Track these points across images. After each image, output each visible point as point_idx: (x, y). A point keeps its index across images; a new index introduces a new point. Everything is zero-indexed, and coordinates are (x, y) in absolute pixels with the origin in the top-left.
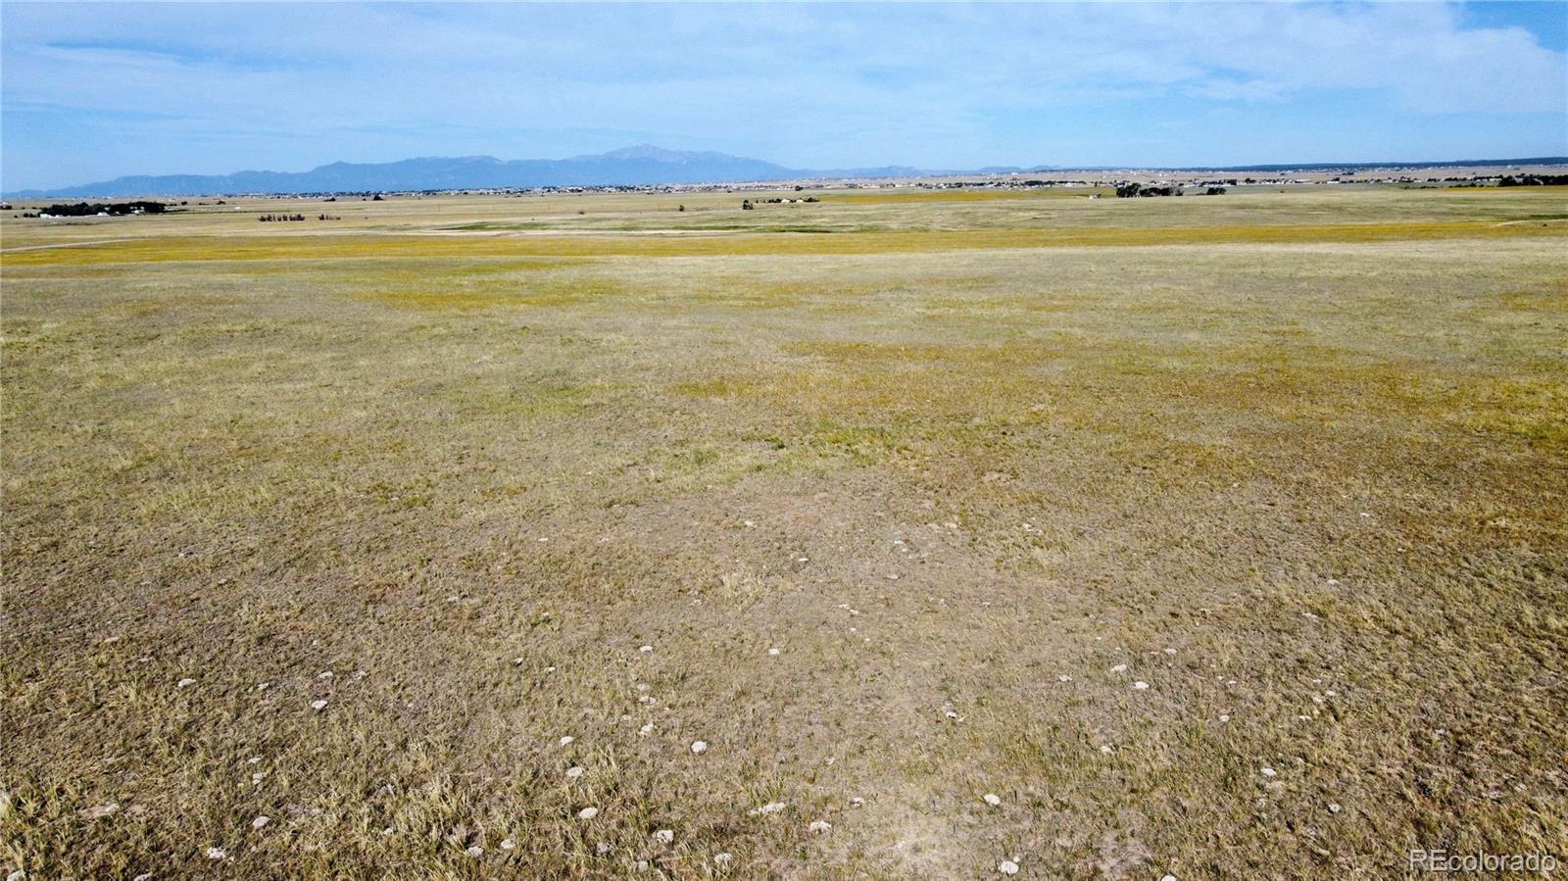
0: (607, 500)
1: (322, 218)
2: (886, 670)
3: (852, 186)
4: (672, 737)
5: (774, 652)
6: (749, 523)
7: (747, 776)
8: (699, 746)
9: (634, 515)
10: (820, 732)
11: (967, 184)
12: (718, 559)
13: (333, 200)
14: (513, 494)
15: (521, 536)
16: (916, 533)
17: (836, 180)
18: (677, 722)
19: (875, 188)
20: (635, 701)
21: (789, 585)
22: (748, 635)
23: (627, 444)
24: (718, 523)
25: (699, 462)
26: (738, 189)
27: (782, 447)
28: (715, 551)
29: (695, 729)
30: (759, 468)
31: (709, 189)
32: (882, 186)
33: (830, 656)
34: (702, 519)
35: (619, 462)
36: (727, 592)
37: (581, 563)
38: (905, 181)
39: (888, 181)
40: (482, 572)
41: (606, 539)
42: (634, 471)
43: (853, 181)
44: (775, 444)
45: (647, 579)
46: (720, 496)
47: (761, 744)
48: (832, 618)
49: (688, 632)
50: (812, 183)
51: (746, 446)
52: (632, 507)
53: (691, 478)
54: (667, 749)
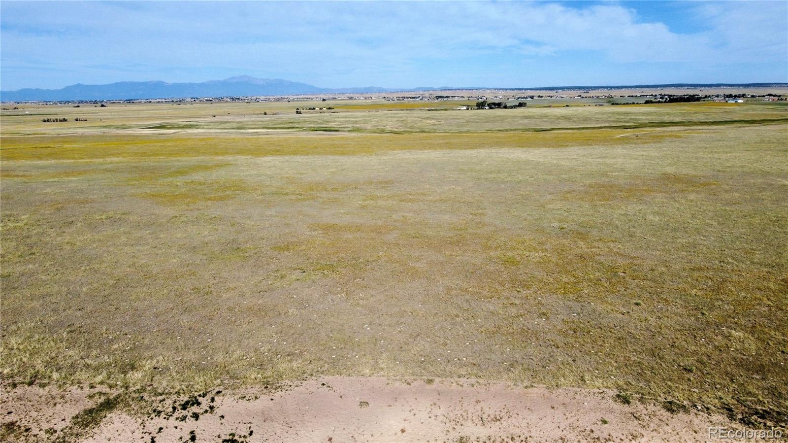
0: (259, 291)
1: (77, 120)
2: (321, 328)
3: (351, 98)
4: (280, 342)
5: (299, 326)
6: (295, 296)
7: (293, 347)
8: (285, 343)
9: (266, 294)
10: (307, 340)
11: (407, 98)
12: (288, 306)
13: (78, 106)
14: (233, 289)
15: (239, 302)
16: (335, 297)
17: (343, 94)
18: (281, 340)
19: (361, 101)
20: (272, 336)
21: (304, 311)
22: (294, 323)
23: (261, 272)
24: (287, 296)
25: (282, 277)
26: (293, 100)
27: (304, 272)
28: (286, 304)
29: (284, 340)
30: (298, 280)
31: (278, 100)
32: (366, 98)
33: (311, 326)
34: (283, 296)
35: (260, 278)
36: (290, 314)
37: (256, 308)
38: (377, 95)
39: (368, 95)
40: (233, 311)
41: (260, 302)
42: (264, 281)
43: (352, 95)
44: (302, 271)
45: (272, 312)
46: (287, 289)
47: (296, 342)
48: (312, 319)
49: (282, 323)
50: (331, 96)
51: (294, 272)
52: (265, 292)
53: (279, 283)
54: (279, 344)
